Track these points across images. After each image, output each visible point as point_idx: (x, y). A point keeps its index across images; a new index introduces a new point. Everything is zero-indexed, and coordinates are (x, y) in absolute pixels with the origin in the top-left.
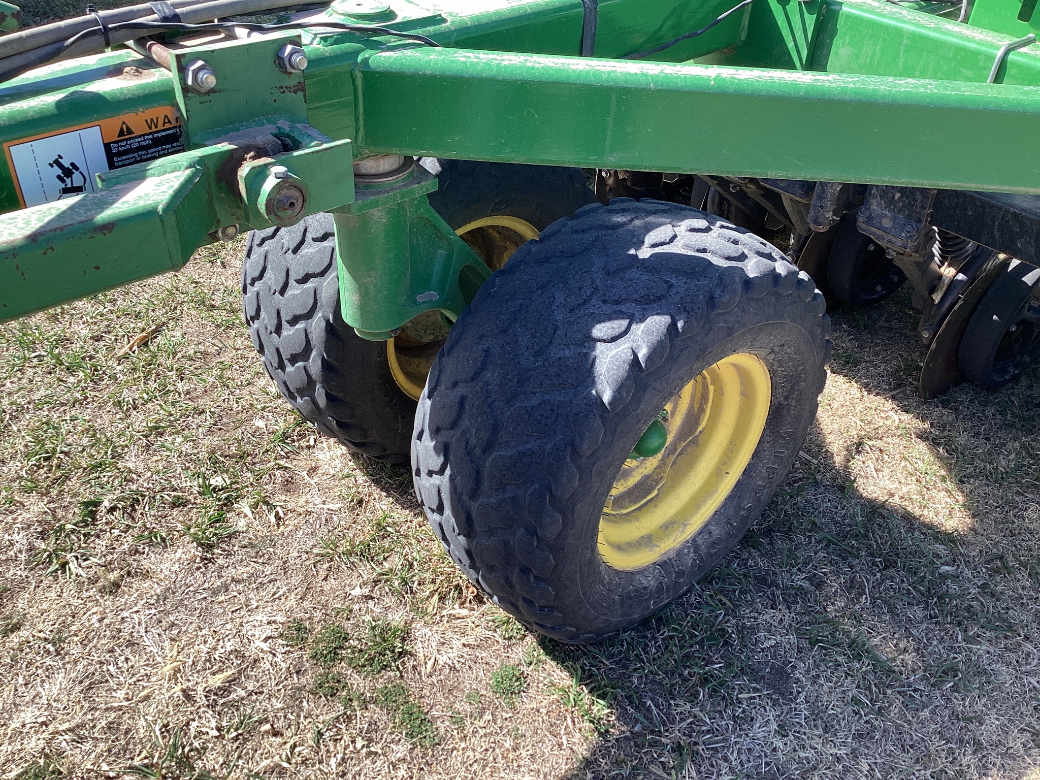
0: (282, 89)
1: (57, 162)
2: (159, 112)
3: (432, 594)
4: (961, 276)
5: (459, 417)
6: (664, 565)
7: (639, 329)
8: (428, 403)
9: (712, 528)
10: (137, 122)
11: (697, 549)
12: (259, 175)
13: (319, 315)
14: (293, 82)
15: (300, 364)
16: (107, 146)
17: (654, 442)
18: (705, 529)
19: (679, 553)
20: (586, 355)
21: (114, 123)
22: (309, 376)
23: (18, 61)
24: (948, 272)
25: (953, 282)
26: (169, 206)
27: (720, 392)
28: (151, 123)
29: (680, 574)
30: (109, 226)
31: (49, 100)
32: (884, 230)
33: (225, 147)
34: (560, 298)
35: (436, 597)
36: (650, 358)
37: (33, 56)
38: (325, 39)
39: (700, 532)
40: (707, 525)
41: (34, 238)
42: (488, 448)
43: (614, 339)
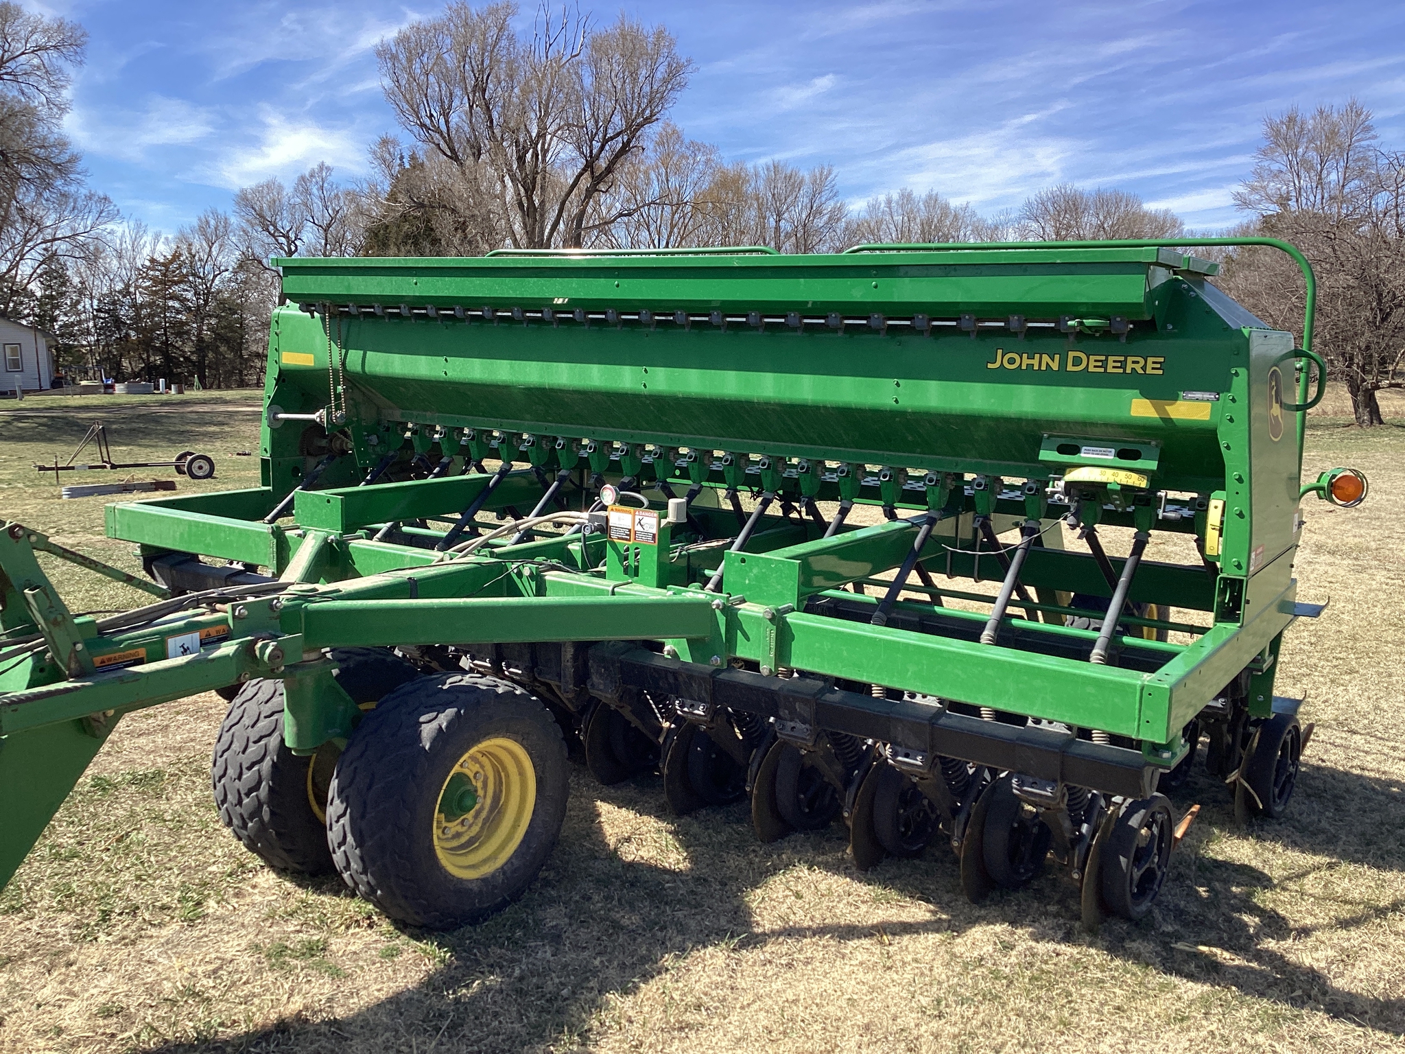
0: (271, 618)
1: (182, 646)
2: (220, 627)
3: (341, 925)
4: (673, 726)
5: (354, 778)
6: (484, 880)
7: (442, 716)
8: (337, 781)
9: (514, 861)
10: (213, 631)
11: (504, 873)
12: (265, 646)
13: (268, 758)
14: (275, 615)
15: (254, 794)
16: (201, 640)
17: (468, 802)
18: (510, 861)
19: (493, 875)
20: (417, 730)
21: (205, 631)
22: (259, 800)
23: (163, 612)
24: (666, 725)
25: (669, 729)
26: (234, 654)
27: (507, 776)
28: (217, 632)
29: (495, 887)
30: (213, 660)
31: (182, 623)
32: (600, 690)
33: (249, 638)
34: (404, 710)
35: (343, 927)
36: (447, 727)
37: (171, 609)
38: (287, 600)
39: (506, 864)
40: (511, 858)
41: (188, 663)
42: (370, 787)
43: (430, 721)
